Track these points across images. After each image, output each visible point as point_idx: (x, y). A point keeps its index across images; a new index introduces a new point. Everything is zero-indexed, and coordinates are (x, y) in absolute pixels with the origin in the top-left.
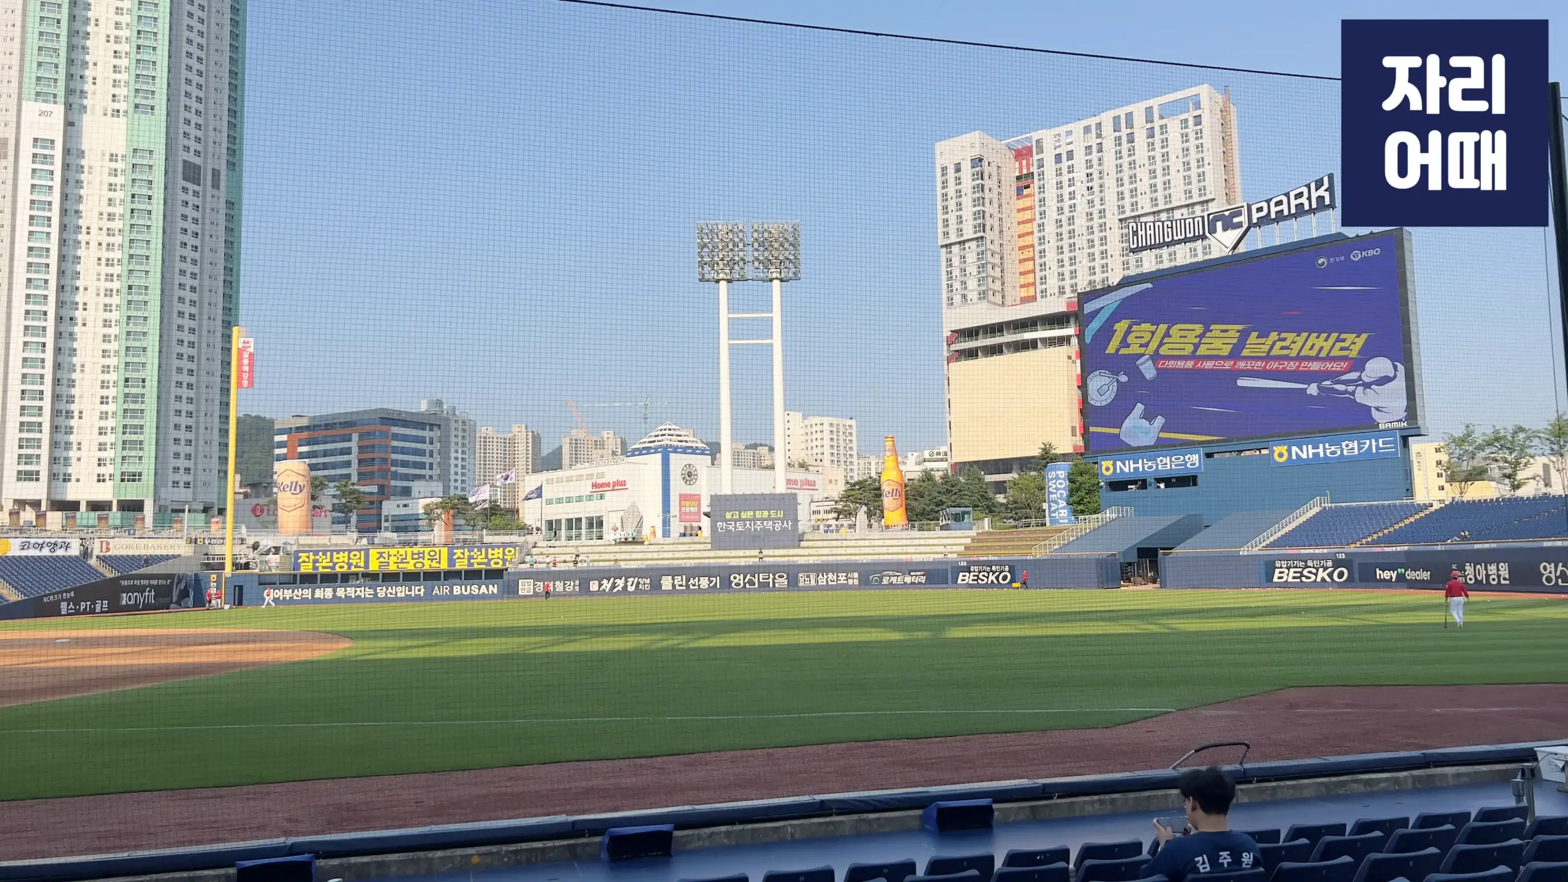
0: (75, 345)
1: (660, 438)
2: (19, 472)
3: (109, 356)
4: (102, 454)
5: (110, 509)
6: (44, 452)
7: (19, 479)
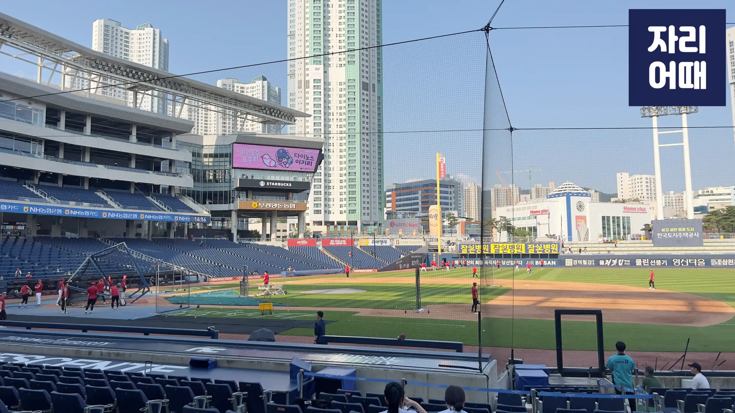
0: (330, 160)
1: (564, 189)
2: (315, 211)
3: (342, 164)
4: (341, 203)
5: (345, 225)
6: (322, 202)
7: (315, 213)
